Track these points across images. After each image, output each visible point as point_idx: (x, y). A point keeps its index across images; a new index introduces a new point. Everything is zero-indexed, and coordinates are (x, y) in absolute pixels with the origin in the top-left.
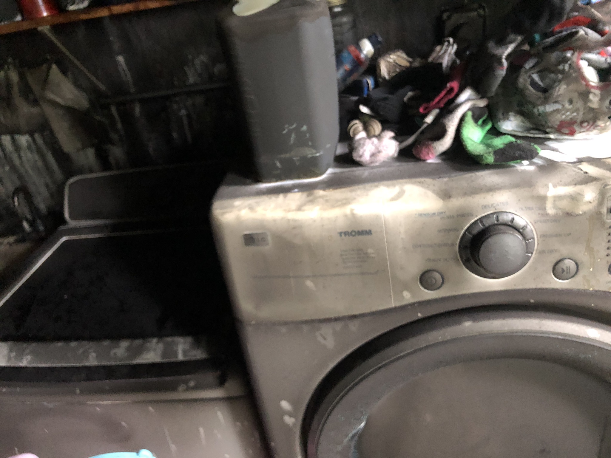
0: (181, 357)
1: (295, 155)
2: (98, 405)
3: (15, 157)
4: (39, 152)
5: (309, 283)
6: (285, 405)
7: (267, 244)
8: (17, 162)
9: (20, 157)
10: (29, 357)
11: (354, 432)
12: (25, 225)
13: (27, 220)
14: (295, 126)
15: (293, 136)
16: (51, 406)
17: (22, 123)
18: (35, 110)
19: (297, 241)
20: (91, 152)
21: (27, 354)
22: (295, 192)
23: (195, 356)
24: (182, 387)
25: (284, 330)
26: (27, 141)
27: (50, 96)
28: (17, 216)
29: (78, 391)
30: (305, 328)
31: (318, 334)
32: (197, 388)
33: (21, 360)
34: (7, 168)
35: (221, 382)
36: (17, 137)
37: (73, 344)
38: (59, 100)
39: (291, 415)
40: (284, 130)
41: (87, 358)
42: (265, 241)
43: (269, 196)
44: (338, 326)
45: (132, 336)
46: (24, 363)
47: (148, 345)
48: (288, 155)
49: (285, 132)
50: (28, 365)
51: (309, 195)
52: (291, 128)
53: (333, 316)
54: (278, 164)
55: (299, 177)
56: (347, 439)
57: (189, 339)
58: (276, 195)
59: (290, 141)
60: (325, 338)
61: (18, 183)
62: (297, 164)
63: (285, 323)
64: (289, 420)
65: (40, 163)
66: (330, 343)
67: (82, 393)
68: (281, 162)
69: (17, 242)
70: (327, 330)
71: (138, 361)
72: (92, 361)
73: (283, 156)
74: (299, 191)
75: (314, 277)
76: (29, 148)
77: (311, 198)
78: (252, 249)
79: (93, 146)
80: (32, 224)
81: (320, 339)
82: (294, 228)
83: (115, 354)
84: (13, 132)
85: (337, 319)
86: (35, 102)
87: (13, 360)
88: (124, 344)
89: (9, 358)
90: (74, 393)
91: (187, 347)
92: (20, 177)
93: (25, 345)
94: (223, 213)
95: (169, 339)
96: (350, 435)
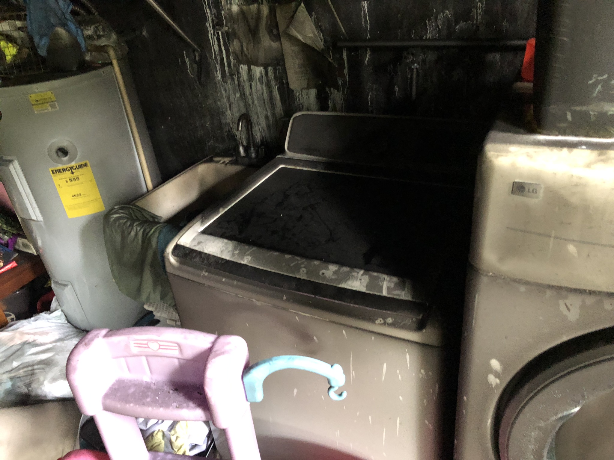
0: (385, 293)
1: (593, 109)
2: (299, 315)
3: (247, 86)
4: (269, 85)
5: (572, 248)
6: (495, 364)
7: (537, 198)
8: (247, 92)
9: (251, 86)
10: (249, 258)
11: (565, 413)
12: (241, 149)
13: (243, 145)
14: (605, 76)
15: (599, 87)
16: (258, 304)
17: (261, 56)
18: (275, 45)
19: (574, 200)
20: (313, 92)
21: (248, 255)
22: (583, 149)
23: (398, 295)
24: (379, 321)
25: (523, 289)
26: (261, 73)
27: (294, 32)
28: (236, 140)
29: (285, 298)
30: (549, 293)
31: (561, 303)
32: (393, 325)
33: (242, 259)
34: (238, 95)
35: (420, 327)
36: (252, 67)
37: (287, 256)
38: (300, 37)
39: (497, 375)
40: (591, 79)
41: (298, 271)
42: (536, 192)
43: (551, 148)
44: (590, 300)
45: (340, 263)
46: (245, 261)
47: (355, 274)
48: (584, 108)
49: (590, 82)
50: (247, 264)
51: (600, 155)
52: (599, 78)
53: (588, 288)
54: (569, 117)
55: (587, 135)
56: (555, 418)
57: (395, 279)
58: (559, 149)
59: (593, 93)
60: (568, 309)
61: (243, 111)
62: (593, 119)
63: (527, 283)
64: (493, 380)
65: (266, 96)
66: (573, 315)
67: (288, 300)
68: (574, 114)
69: (232, 163)
70: (575, 301)
71: (343, 285)
72: (302, 275)
73: (578, 108)
74: (587, 149)
75: (581, 243)
76: (261, 79)
77: (603, 157)
78: (518, 199)
79: (316, 86)
80: (246, 149)
81: (563, 308)
82: (576, 185)
83: (323, 274)
84: (250, 62)
85: (591, 293)
86: (277, 37)
87: (236, 256)
88: (333, 268)
89: (233, 255)
90: (281, 298)
91: (392, 285)
92: (247, 106)
93: (247, 247)
94: (498, 156)
95: (375, 274)
96: (560, 415)
